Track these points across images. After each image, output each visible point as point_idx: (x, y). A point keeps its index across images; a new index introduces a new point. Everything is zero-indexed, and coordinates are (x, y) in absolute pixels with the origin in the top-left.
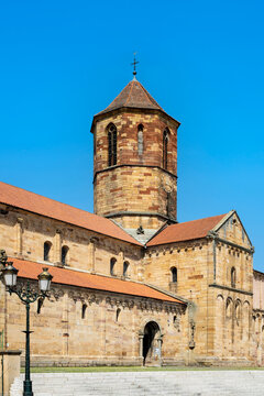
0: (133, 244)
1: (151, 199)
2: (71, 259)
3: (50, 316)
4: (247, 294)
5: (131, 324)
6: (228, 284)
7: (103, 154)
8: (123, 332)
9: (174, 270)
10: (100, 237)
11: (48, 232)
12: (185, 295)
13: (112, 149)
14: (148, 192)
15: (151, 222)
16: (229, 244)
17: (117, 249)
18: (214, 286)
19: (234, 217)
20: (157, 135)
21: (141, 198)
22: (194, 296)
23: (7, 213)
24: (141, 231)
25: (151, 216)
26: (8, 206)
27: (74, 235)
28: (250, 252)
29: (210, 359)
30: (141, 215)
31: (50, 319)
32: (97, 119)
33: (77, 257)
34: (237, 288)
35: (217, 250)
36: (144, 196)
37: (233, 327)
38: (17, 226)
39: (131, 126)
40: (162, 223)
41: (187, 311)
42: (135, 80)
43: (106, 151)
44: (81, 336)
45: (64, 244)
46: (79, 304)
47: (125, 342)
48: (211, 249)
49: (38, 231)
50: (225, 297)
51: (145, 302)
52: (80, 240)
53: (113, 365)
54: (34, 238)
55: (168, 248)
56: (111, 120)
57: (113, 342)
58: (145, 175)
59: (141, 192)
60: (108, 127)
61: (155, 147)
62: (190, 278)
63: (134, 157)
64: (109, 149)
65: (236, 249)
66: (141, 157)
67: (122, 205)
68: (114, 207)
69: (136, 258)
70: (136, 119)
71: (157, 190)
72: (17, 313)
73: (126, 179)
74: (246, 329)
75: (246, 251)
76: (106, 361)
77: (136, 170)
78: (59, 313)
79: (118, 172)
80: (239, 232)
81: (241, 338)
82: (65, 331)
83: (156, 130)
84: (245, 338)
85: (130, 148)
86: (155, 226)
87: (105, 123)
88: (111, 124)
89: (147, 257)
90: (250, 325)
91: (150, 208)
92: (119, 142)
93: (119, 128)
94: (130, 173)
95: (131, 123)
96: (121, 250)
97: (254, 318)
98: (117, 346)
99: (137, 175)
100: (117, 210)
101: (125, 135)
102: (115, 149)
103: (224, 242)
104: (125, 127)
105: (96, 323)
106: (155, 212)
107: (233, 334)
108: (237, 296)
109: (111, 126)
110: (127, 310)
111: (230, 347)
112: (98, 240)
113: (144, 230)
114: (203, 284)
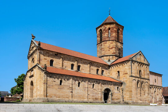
0: (105, 64)
1: (113, 51)
2: (82, 69)
3: (65, 86)
4: (147, 79)
5: (99, 89)
6: (138, 76)
7: (99, 39)
8: (96, 92)
9: (119, 72)
10: (92, 62)
11: (73, 61)
12: (122, 80)
13: (101, 37)
14: (112, 48)
15: (113, 58)
16: (138, 62)
17: (99, 66)
18: (132, 76)
19: (140, 53)
20: (115, 31)
21: (109, 50)
22: (125, 80)
23: (57, 55)
24: (109, 61)
25: (113, 56)
26: (58, 53)
27: (83, 62)
28: (148, 65)
29: (130, 102)
30: (109, 56)
31: (65, 87)
32: (97, 29)
33: (84, 68)
34: (142, 77)
35: (133, 64)
36: (111, 50)
37: (141, 91)
38: (61, 59)
39: (106, 29)
40: (117, 58)
41: (123, 85)
42: (109, 16)
43: (99, 38)
44: (78, 93)
45: (79, 64)
46: (77, 82)
47: (96, 95)
48: (130, 64)
49: (69, 61)
50: (137, 80)
51: (105, 82)
52: (85, 63)
53: (90, 103)
54: (67, 63)
55: (116, 65)
56: (100, 28)
57: (91, 95)
58: (111, 43)
59: (109, 49)
60: (100, 30)
61: (114, 34)
62: (123, 74)
63: (107, 38)
64: (100, 37)
65: (141, 64)
66: (109, 38)
67: (104, 53)
68: (101, 54)
69: (107, 69)
70: (108, 26)
71: (115, 47)
72: (51, 84)
73: (104, 45)
74: (147, 92)
75: (146, 65)
76: (88, 101)
77: (108, 42)
78: (69, 85)
79: (103, 43)
80: (142, 58)
81: (145, 95)
82: (71, 91)
83: (114, 29)
84: (146, 95)
85: (106, 35)
86: (114, 59)
87: (99, 29)
88: (101, 29)
89: (110, 68)
90: (149, 90)
91: (113, 53)
92: (103, 34)
93: (103, 30)
94: (106, 43)
95: (106, 28)
96: (100, 66)
97: (151, 88)
98: (93, 96)
99: (108, 44)
100: (102, 55)
101: (104, 32)
102: (102, 37)
103: (135, 62)
104: (104, 29)
105: (84, 89)
106: (114, 55)
107: (141, 93)
108: (142, 80)
109: (101, 30)
110: (97, 85)
111: (139, 98)
112: (92, 63)
113: (111, 60)
114: (128, 76)
